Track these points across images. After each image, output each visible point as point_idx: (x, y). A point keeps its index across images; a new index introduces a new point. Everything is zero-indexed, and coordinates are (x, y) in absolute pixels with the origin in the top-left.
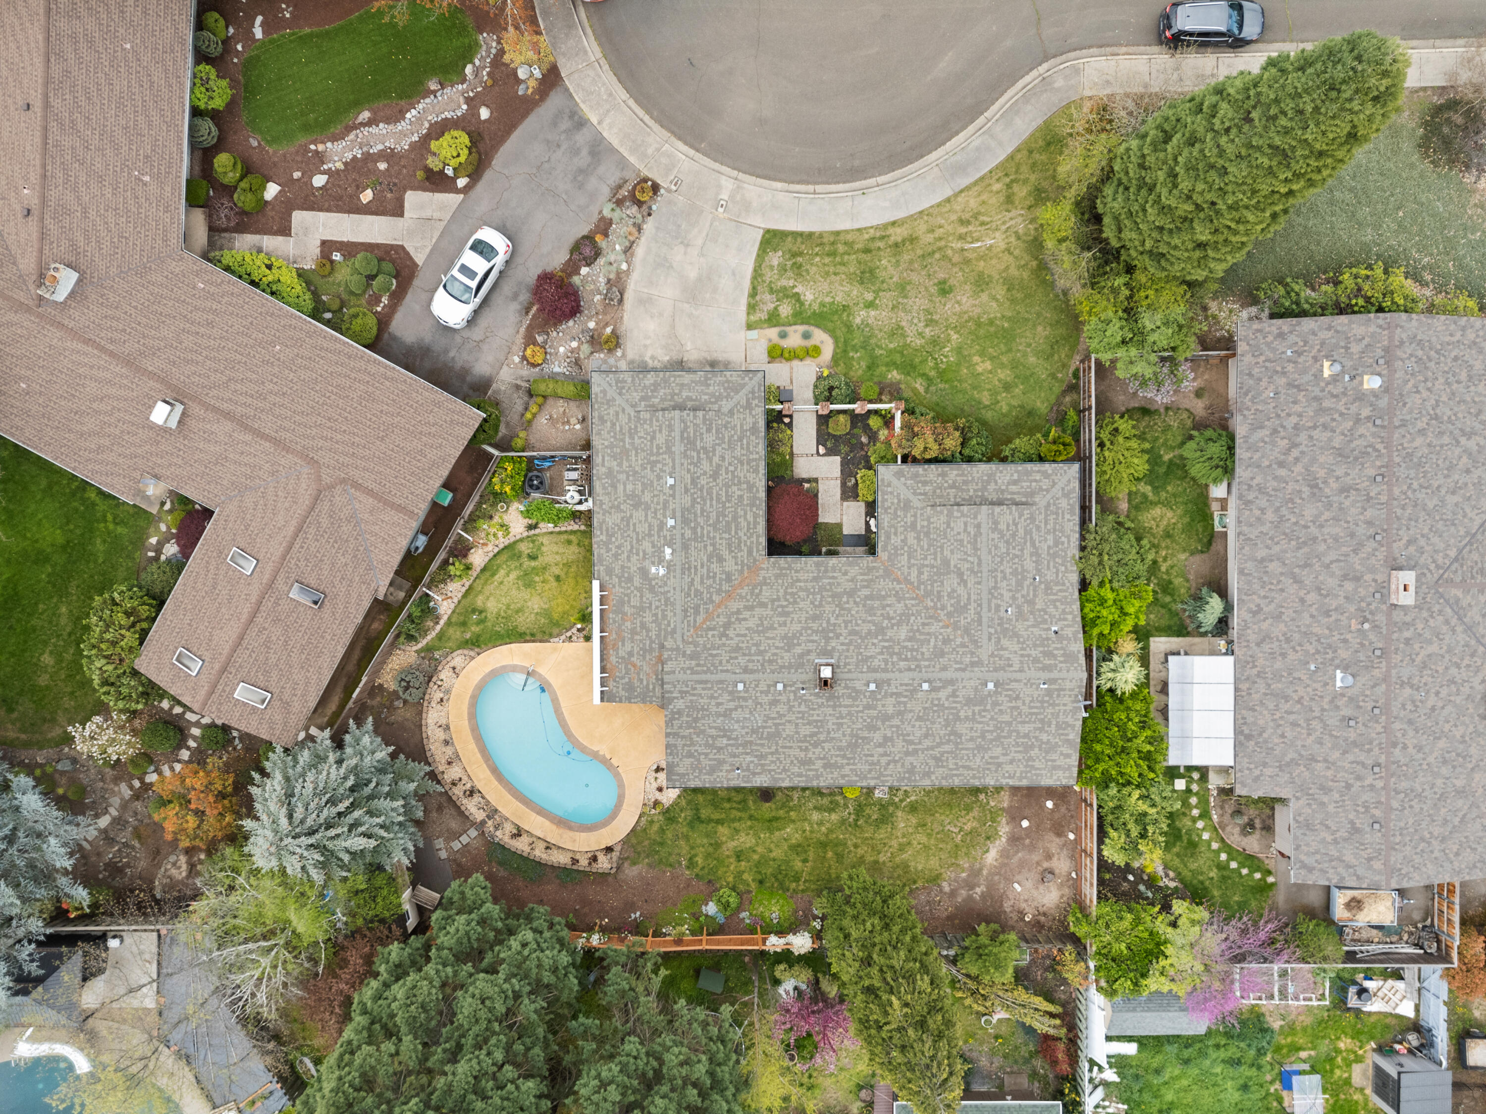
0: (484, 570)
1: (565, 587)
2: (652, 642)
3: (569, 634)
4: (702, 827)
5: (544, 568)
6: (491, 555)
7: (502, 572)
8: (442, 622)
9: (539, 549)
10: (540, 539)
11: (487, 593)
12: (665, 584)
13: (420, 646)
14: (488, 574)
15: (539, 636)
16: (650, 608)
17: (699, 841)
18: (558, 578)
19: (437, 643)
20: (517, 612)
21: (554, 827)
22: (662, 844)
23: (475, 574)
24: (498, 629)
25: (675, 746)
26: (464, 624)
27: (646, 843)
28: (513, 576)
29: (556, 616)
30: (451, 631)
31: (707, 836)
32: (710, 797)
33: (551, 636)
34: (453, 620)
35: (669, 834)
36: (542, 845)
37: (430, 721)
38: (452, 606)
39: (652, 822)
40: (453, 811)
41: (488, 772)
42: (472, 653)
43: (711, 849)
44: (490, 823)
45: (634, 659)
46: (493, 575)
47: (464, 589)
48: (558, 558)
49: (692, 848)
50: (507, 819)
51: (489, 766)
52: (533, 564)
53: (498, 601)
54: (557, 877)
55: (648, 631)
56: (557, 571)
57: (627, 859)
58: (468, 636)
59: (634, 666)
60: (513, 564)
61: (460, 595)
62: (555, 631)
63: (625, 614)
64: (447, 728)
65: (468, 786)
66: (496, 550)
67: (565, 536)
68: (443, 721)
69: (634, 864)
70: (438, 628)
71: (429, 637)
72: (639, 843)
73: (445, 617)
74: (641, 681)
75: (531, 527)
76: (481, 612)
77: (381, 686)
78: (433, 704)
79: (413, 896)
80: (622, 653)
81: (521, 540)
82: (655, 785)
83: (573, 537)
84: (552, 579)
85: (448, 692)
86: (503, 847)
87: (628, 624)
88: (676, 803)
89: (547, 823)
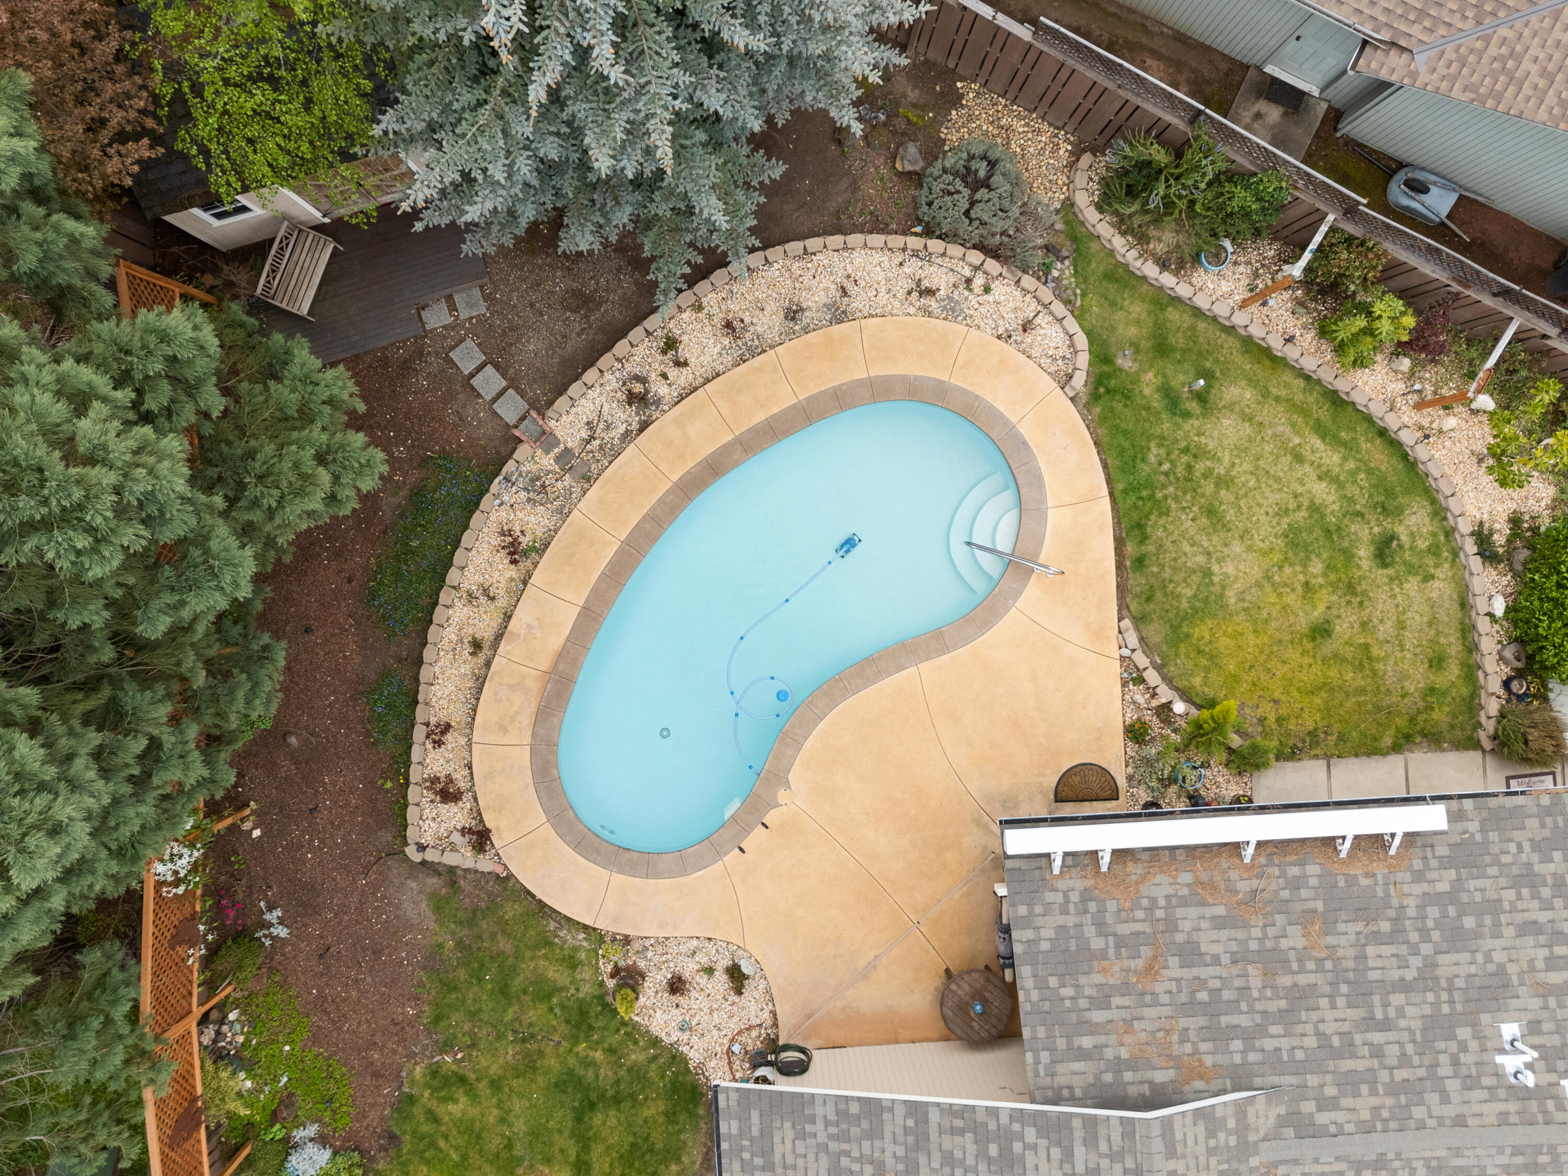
0: (1336, 400)
1: (1293, 654)
2: (1250, 1037)
3: (1152, 677)
4: (562, 1118)
5: (1351, 589)
6: (1392, 422)
7: (1332, 458)
8: (1168, 280)
9: (1411, 570)
10: (1444, 571)
11: (1266, 413)
12: (1471, 1083)
13: (1091, 215)
14: (1324, 413)
15: (1137, 582)
16: (1370, 1023)
17: (518, 1105)
18: (1320, 631)
19: (1096, 267)
20: (1211, 511)
21: (544, 662)
22: (503, 991)
23: (1326, 375)
24: (1153, 455)
25: (875, 1133)
26: (1162, 349)
27: (504, 944)
28: (1322, 491)
29: (1201, 631)
30: (1138, 309)
31: (535, 1134)
32: (658, 1138)
33: (1140, 621)
34: (1173, 315)
35: (535, 1014)
36: (485, 627)
37: (859, 257)
38: (1221, 310)
39: (571, 962)
40: (576, 343)
41: (707, 450)
42: (1079, 380)
43: (494, 1143)
44: (547, 461)
45: (1174, 968)
46: (1320, 430)
47: (1276, 343)
48: (1386, 629)
49: (496, 1085)
50: (563, 514)
51: (726, 450)
52: (1364, 553)
53: (1240, 450)
54: (386, 673)
55: (1287, 1018)
56: (1344, 627)
57: (453, 883)
58: (1125, 362)
59: (1151, 971)
60: (1361, 491)
61: (1256, 331)
62: (1155, 633)
63: (1329, 927)
64: (839, 315)
65: (660, 389)
66: (1407, 437)
67: (1455, 648)
68: (859, 302)
69: (438, 905)
70: (1150, 270)
71: (1119, 243)
72: (503, 925)
73: (1184, 290)
74: (1102, 1001)
75: (1482, 538)
76: (1201, 397)
77: (956, 100)
78: (912, 266)
79: (298, 228)
80: (1188, 918)
81: (1439, 512)
82: (688, 969)
83: (1453, 671)
84: (1318, 613)
85: (952, 311)
86: (472, 505)
87: (1295, 939)
88: (633, 1032)
89: (557, 641)
